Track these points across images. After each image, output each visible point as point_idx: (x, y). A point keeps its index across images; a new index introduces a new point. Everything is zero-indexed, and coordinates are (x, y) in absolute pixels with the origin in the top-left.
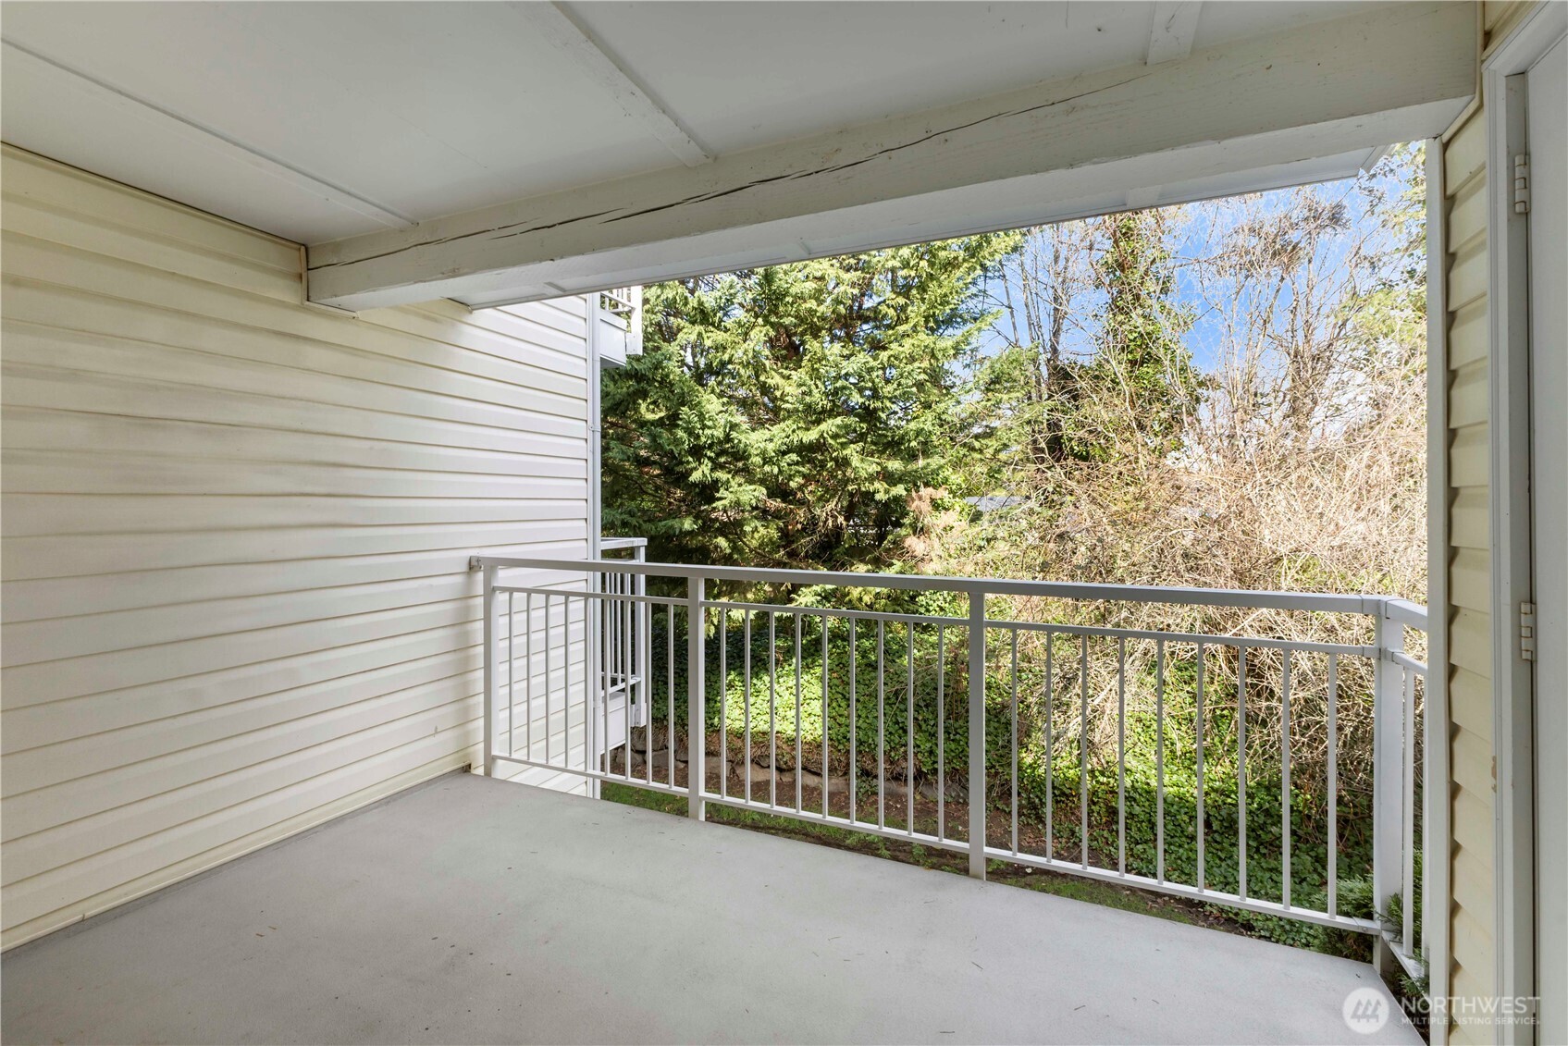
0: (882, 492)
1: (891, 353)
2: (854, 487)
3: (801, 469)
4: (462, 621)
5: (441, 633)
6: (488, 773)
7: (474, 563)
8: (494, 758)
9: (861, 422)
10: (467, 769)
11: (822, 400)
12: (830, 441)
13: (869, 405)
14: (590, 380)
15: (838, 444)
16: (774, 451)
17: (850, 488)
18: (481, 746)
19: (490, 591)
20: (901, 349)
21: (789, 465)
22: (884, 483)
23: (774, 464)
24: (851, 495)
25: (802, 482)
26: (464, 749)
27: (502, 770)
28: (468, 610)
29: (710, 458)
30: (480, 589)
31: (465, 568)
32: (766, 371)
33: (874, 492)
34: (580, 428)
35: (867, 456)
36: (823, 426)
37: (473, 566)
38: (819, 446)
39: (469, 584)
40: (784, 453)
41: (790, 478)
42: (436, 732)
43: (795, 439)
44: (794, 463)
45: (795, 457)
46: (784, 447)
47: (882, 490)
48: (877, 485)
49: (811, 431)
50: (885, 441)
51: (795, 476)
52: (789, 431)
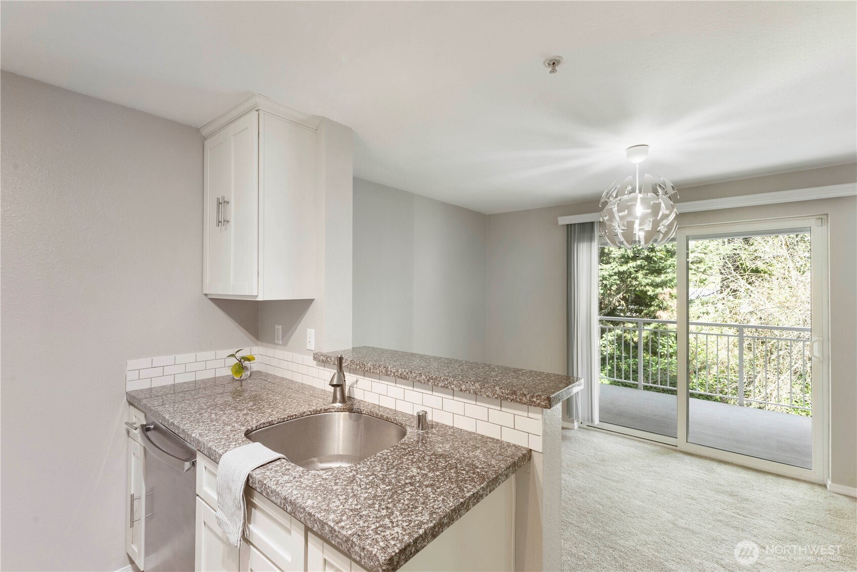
12: (631, 270)
13: (650, 255)
15: (634, 271)
22: (652, 288)
33: (647, 291)
35: (645, 276)
36: (629, 264)
38: (625, 272)
43: (616, 270)
44: (615, 280)
45: (616, 277)
46: (613, 274)
47: (651, 290)
48: (648, 288)
49: (623, 266)
50: (654, 269)
51: (613, 285)
52: (614, 267)
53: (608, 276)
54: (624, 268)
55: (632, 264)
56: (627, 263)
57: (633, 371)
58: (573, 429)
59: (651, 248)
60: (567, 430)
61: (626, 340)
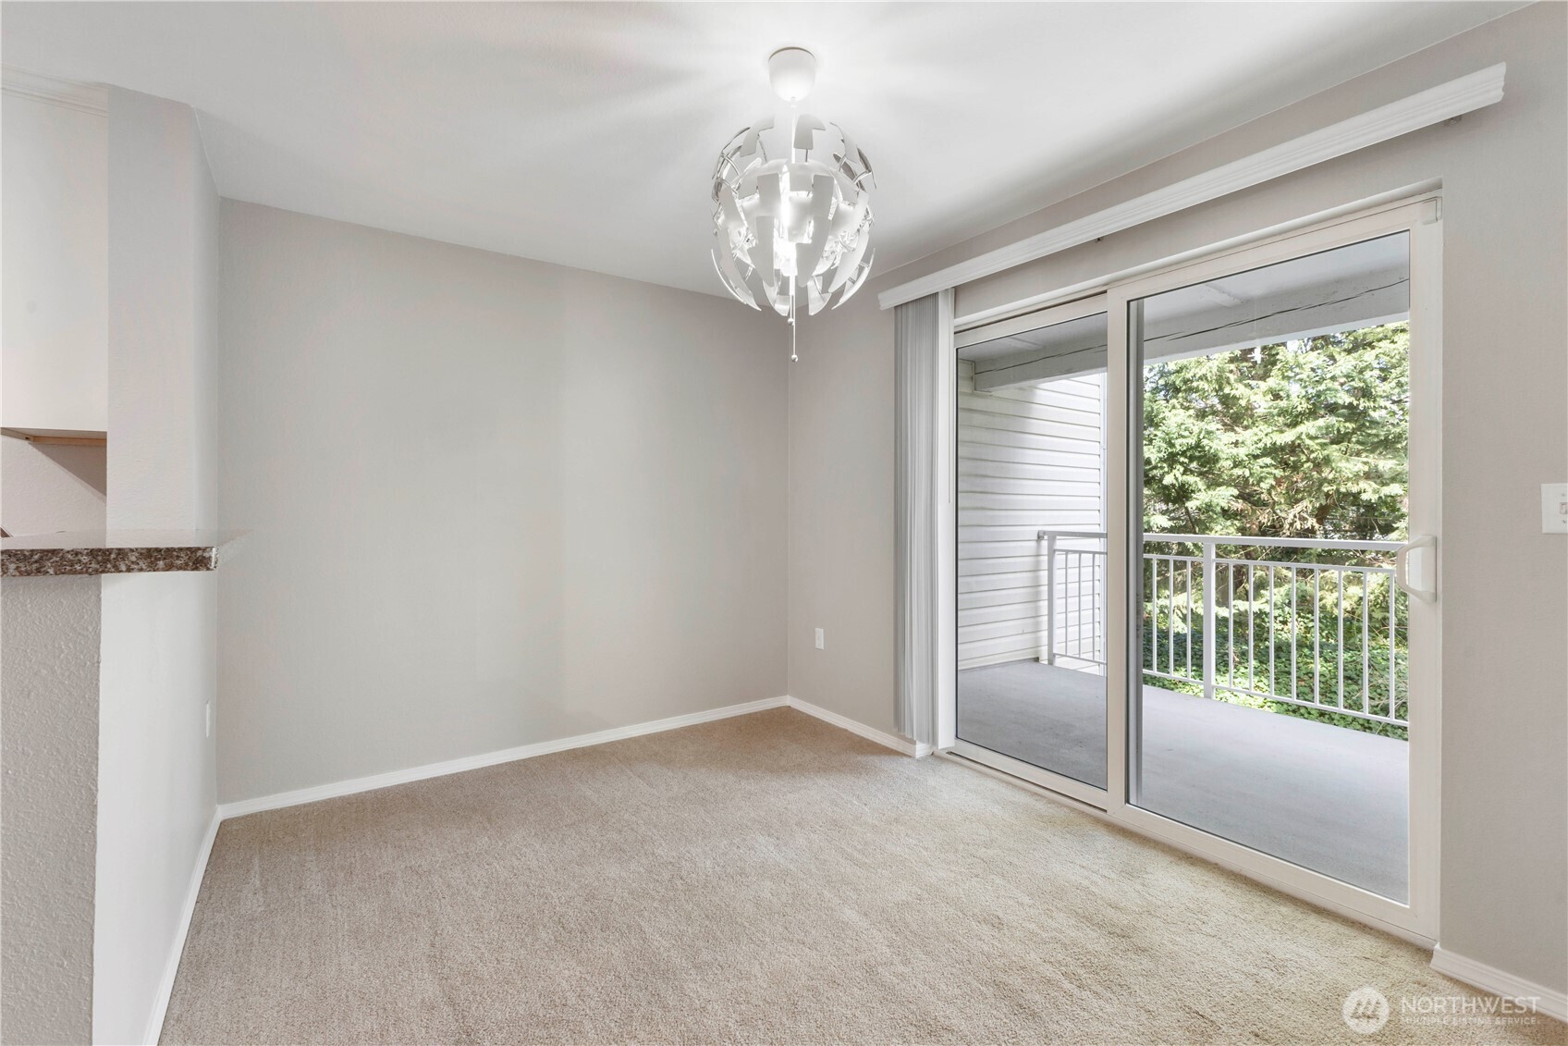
0: (1369, 492)
1: (1380, 351)
2: (1330, 488)
3: (1274, 471)
4: (1036, 570)
5: (1024, 575)
6: (1051, 662)
7: (1041, 535)
8: (1054, 655)
9: (1346, 422)
10: (1037, 660)
11: (1301, 404)
12: (1308, 442)
13: (1358, 405)
14: (1102, 414)
15: (1317, 444)
16: (1247, 456)
17: (1326, 490)
18: (1046, 648)
19: (1052, 552)
20: (1392, 346)
21: (1261, 467)
22: (1372, 483)
23: (1245, 467)
24: (1327, 495)
25: (1274, 483)
26: (1037, 647)
27: (1059, 662)
28: (1038, 563)
29: (1182, 464)
30: (1045, 550)
31: (1036, 538)
32: (1229, 384)
33: (1359, 493)
34: (1096, 448)
35: (1351, 455)
36: (1301, 428)
37: (1040, 538)
38: (1294, 448)
39: (1039, 547)
40: (1256, 457)
41: (1261, 480)
42: (1023, 633)
43: (1268, 442)
44: (1267, 466)
45: (1268, 460)
46: (1258, 452)
47: (1370, 490)
48: (1363, 485)
49: (1286, 434)
50: (1376, 440)
51: (1266, 478)
52: (1262, 435)
53: (1246, 458)
54: (1288, 436)
55: (1309, 427)
56: (1294, 424)
57: (1347, 678)
58: (910, 757)
59: (1362, 389)
60: (896, 757)
61: (1324, 605)
